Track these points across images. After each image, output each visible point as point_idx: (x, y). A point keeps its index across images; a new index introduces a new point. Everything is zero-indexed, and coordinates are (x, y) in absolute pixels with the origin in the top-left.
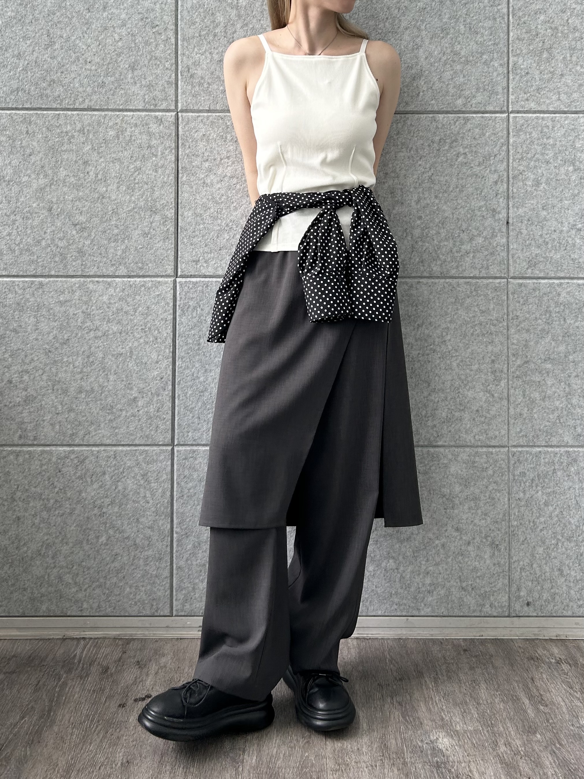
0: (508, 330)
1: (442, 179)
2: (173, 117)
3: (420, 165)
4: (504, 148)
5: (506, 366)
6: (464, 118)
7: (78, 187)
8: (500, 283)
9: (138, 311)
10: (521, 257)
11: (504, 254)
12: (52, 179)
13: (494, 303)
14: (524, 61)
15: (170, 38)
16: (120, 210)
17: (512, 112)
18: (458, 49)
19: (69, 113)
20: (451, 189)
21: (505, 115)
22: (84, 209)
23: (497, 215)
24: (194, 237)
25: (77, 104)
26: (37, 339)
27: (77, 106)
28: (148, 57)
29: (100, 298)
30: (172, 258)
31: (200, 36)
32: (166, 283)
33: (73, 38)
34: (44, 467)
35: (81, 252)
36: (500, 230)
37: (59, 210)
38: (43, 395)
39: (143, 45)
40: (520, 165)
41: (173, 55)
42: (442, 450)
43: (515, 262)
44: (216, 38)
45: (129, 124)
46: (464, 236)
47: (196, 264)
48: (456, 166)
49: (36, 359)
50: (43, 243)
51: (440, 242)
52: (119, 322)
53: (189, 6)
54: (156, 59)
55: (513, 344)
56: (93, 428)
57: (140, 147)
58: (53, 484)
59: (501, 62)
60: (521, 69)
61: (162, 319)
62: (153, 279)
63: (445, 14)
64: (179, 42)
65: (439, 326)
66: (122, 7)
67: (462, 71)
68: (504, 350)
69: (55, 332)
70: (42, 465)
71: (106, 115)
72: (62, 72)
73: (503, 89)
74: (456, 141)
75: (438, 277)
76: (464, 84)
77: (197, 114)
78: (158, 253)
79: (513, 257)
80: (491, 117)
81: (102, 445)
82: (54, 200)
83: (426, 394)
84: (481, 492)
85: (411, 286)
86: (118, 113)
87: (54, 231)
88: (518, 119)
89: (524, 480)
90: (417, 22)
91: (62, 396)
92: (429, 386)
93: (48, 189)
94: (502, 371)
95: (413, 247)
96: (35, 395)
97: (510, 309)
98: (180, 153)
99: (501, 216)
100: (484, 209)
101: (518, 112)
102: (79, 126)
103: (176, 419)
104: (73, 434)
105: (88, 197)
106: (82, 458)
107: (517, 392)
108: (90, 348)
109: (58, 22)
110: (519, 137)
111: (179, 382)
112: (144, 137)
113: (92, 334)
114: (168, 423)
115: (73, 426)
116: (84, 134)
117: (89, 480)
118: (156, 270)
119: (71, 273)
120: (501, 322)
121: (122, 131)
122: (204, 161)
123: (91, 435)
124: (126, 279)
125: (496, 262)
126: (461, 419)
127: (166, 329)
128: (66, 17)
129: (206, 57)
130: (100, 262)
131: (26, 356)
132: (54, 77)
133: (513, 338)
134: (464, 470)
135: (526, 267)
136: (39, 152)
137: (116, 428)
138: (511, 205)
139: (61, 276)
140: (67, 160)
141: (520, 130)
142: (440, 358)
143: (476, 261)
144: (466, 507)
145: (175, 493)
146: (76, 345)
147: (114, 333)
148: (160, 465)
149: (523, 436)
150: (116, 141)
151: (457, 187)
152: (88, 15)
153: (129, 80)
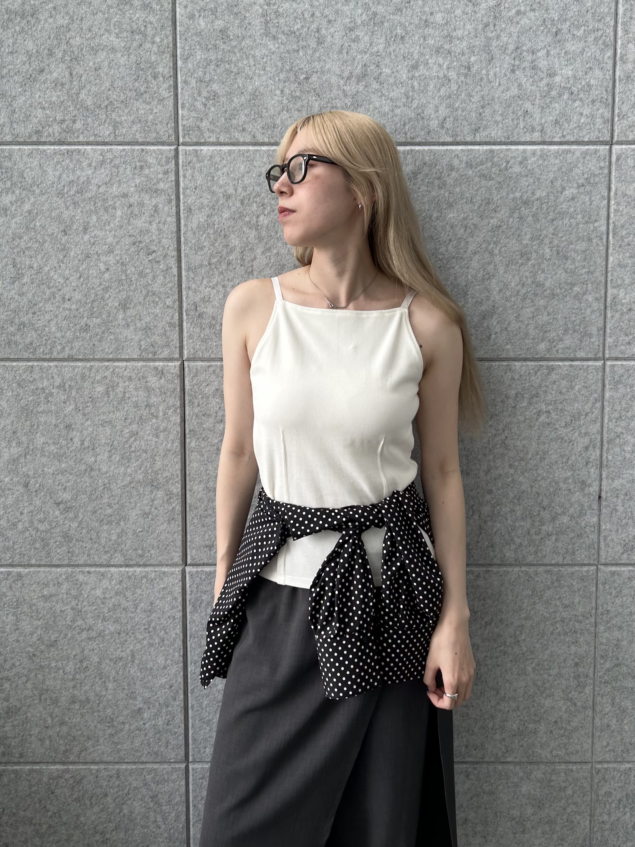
0: (596, 626)
1: (518, 443)
2: (178, 368)
3: (491, 426)
4: (598, 405)
5: (592, 669)
6: (548, 367)
7: (59, 457)
8: (587, 572)
9: (139, 608)
10: (615, 540)
11: (594, 537)
12: (27, 447)
13: (580, 596)
14: (626, 294)
15: (171, 268)
16: (113, 486)
17: (609, 359)
18: (542, 279)
19: (45, 364)
20: (530, 456)
21: (600, 363)
22: (69, 484)
23: (587, 489)
24: (206, 517)
25: (55, 354)
26: (18, 641)
27: (55, 355)
28: (144, 292)
29: (93, 592)
30: (179, 543)
31: (210, 264)
32: (172, 573)
33: (47, 269)
34: (34, 789)
35: (67, 537)
36: (590, 507)
37: (37, 485)
38: (29, 706)
39: (137, 277)
40: (617, 426)
41: (176, 290)
42: (511, 767)
43: (607, 545)
44: (230, 267)
45: (122, 377)
46: (546, 515)
47: (210, 550)
48: (536, 428)
49: (17, 664)
50: (20, 526)
51: (514, 522)
52: (117, 621)
53: (194, 225)
54: (154, 294)
55: (602, 644)
56: (90, 743)
57: (136, 406)
58: (45, 807)
59: (597, 295)
60: (623, 305)
61: (169, 617)
62: (157, 569)
63: (526, 233)
64: (184, 273)
65: (512, 623)
66: (107, 228)
67: (546, 308)
68: (590, 651)
69: (39, 632)
70: (31, 786)
71: (92, 366)
72: (34, 313)
73: (598, 331)
74: (537, 395)
75: (511, 565)
76: (549, 323)
77: (208, 364)
78: (162, 537)
79: (605, 540)
80: (583, 366)
81: (102, 762)
82: (31, 473)
83: (493, 703)
84: (558, 815)
85: (478, 576)
86: (107, 364)
87: (32, 512)
88: (616, 369)
89: (610, 800)
90: (489, 244)
91: (52, 707)
92: (497, 693)
93: (22, 460)
94: (587, 676)
95: (481, 528)
96: (18, 706)
97: (599, 602)
98: (187, 413)
99: (591, 490)
100: (570, 481)
101: (617, 359)
102: (58, 381)
103: (190, 732)
104: (66, 751)
105: (72, 469)
106: (79, 777)
107: (604, 700)
108: (83, 651)
109: (26, 248)
110: (617, 391)
111: (193, 691)
112: (141, 393)
113: (84, 635)
114: (180, 738)
115: (66, 741)
116: (65, 390)
117: (88, 802)
118: (160, 558)
119: (55, 562)
120: (588, 618)
121: (113, 387)
122: (217, 422)
123: (88, 752)
124: (122, 569)
125: (584, 546)
126: (535, 732)
127: (174, 629)
128: (36, 242)
129: (218, 292)
130: (91, 549)
131: (5, 661)
132: (25, 319)
133: (602, 637)
134: (538, 790)
135: (620, 552)
136: (9, 414)
137: (118, 743)
138: (604, 476)
139: (45, 566)
140: (45, 423)
141: (619, 382)
142: (511, 661)
143: (560, 544)
144: (539, 831)
145: (191, 816)
146: (66, 648)
147: (111, 633)
148: (172, 785)
149: (610, 751)
150: (106, 399)
151: (537, 454)
152: (64, 239)
153: (120, 321)
